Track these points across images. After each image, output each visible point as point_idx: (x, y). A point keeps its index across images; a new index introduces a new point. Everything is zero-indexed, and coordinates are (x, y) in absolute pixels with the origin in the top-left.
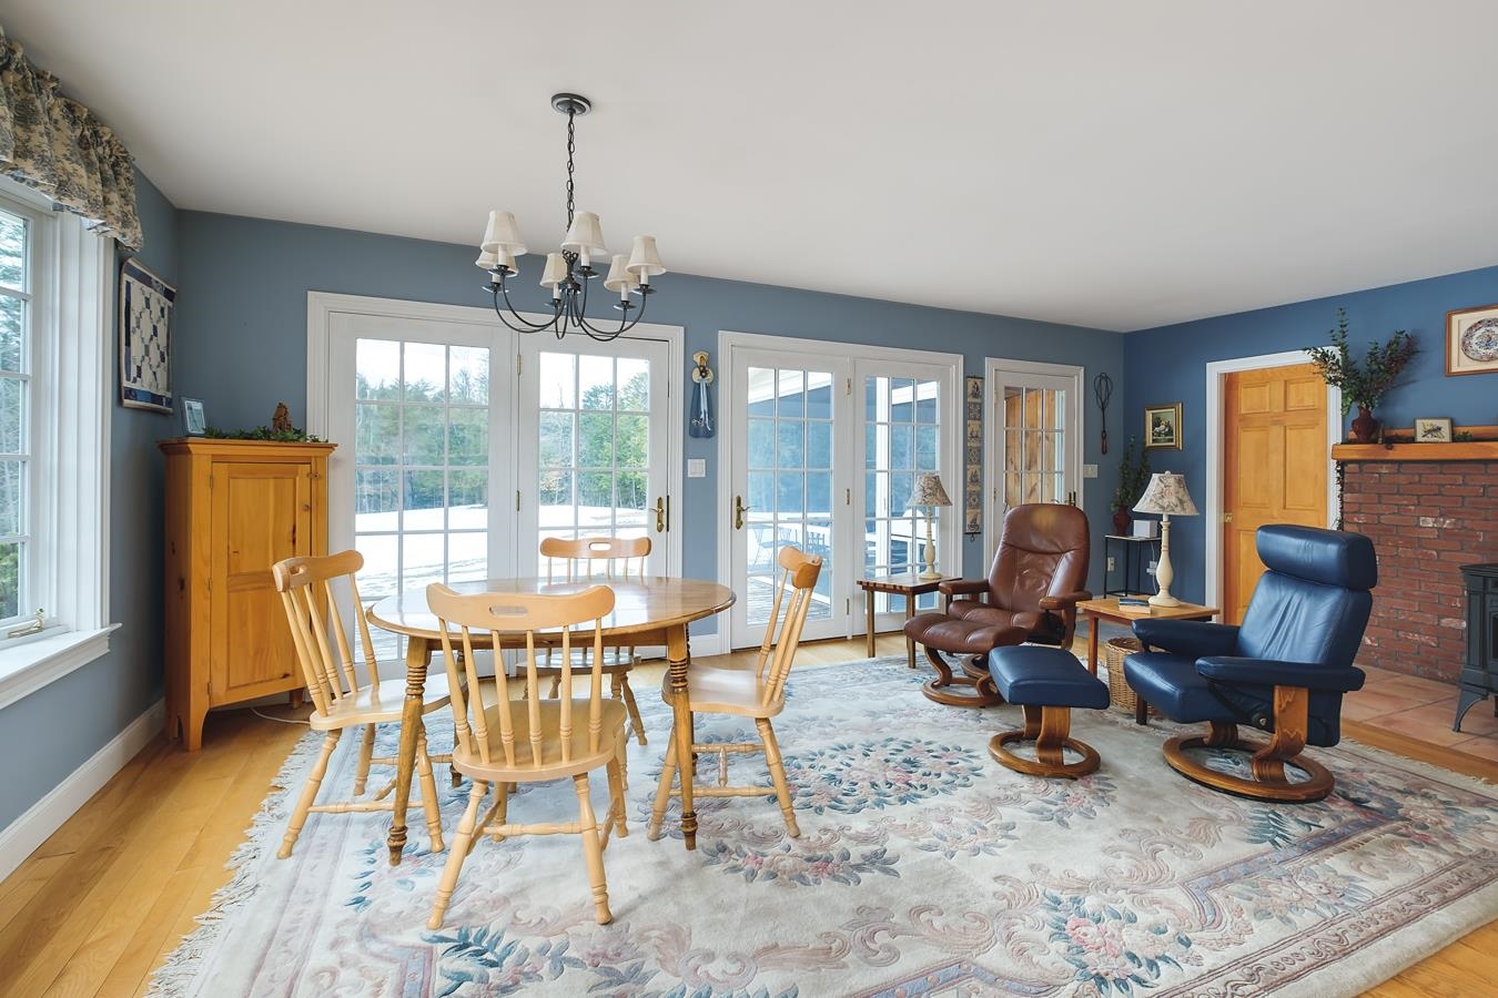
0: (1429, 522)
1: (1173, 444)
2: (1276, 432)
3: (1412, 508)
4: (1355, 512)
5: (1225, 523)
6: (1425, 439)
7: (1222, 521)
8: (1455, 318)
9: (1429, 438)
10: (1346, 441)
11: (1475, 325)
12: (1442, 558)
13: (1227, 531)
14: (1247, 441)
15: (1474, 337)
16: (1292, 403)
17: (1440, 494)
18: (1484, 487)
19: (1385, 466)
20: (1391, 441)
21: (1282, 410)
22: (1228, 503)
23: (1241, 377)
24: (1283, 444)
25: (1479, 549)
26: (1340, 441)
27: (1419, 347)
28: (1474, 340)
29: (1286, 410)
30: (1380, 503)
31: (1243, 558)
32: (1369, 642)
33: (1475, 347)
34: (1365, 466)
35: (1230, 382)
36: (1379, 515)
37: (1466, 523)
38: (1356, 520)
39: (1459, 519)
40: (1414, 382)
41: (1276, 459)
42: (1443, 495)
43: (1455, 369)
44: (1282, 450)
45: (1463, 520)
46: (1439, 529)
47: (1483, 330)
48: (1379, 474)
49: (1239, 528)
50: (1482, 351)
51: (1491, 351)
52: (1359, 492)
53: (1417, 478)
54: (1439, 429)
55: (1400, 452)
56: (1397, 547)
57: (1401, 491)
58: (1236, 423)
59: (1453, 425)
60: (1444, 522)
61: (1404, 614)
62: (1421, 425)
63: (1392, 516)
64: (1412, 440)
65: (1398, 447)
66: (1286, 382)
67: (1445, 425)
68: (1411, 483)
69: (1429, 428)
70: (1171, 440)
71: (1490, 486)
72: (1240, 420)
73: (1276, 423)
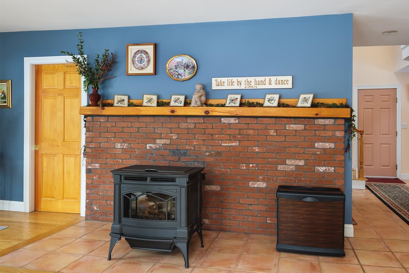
0: (118, 146)
1: (6, 104)
2: (60, 99)
3: (113, 139)
4: (90, 142)
5: (35, 151)
6: (118, 105)
7: (34, 149)
8: (130, 47)
9: (119, 105)
10: (89, 105)
11: (137, 52)
12: (123, 163)
13: (36, 155)
14: (47, 104)
15: (137, 58)
16: (68, 84)
17: (123, 132)
18: (138, 128)
19: (102, 118)
20: (105, 105)
21: (62, 88)
22: (37, 139)
23: (43, 68)
24: (63, 106)
25: (136, 157)
26: (86, 105)
27: (117, 60)
28: (136, 59)
29: (64, 88)
30: (100, 137)
31: (45, 170)
32: (96, 208)
33: (137, 62)
34: (95, 118)
35: (38, 70)
36: (100, 143)
37: (132, 145)
38: (90, 146)
39: (129, 143)
40: (115, 77)
41: (60, 114)
42: (124, 132)
43: (130, 72)
44: (62, 109)
45: (131, 144)
46: (122, 149)
47: (139, 55)
48: (100, 122)
49: (42, 153)
50: (139, 64)
51: (142, 65)
52: (92, 131)
53: (114, 124)
54: (124, 100)
55: (108, 111)
56: (107, 158)
57: (108, 131)
58: (41, 94)
59: (129, 98)
60: (124, 145)
61: (109, 192)
62: (117, 98)
63: (105, 143)
64: (112, 105)
65: (107, 108)
66: (65, 72)
67: (126, 98)
68: (112, 127)
69: (120, 99)
70: (5, 102)
71: (140, 127)
72: (43, 92)
73: (60, 94)
